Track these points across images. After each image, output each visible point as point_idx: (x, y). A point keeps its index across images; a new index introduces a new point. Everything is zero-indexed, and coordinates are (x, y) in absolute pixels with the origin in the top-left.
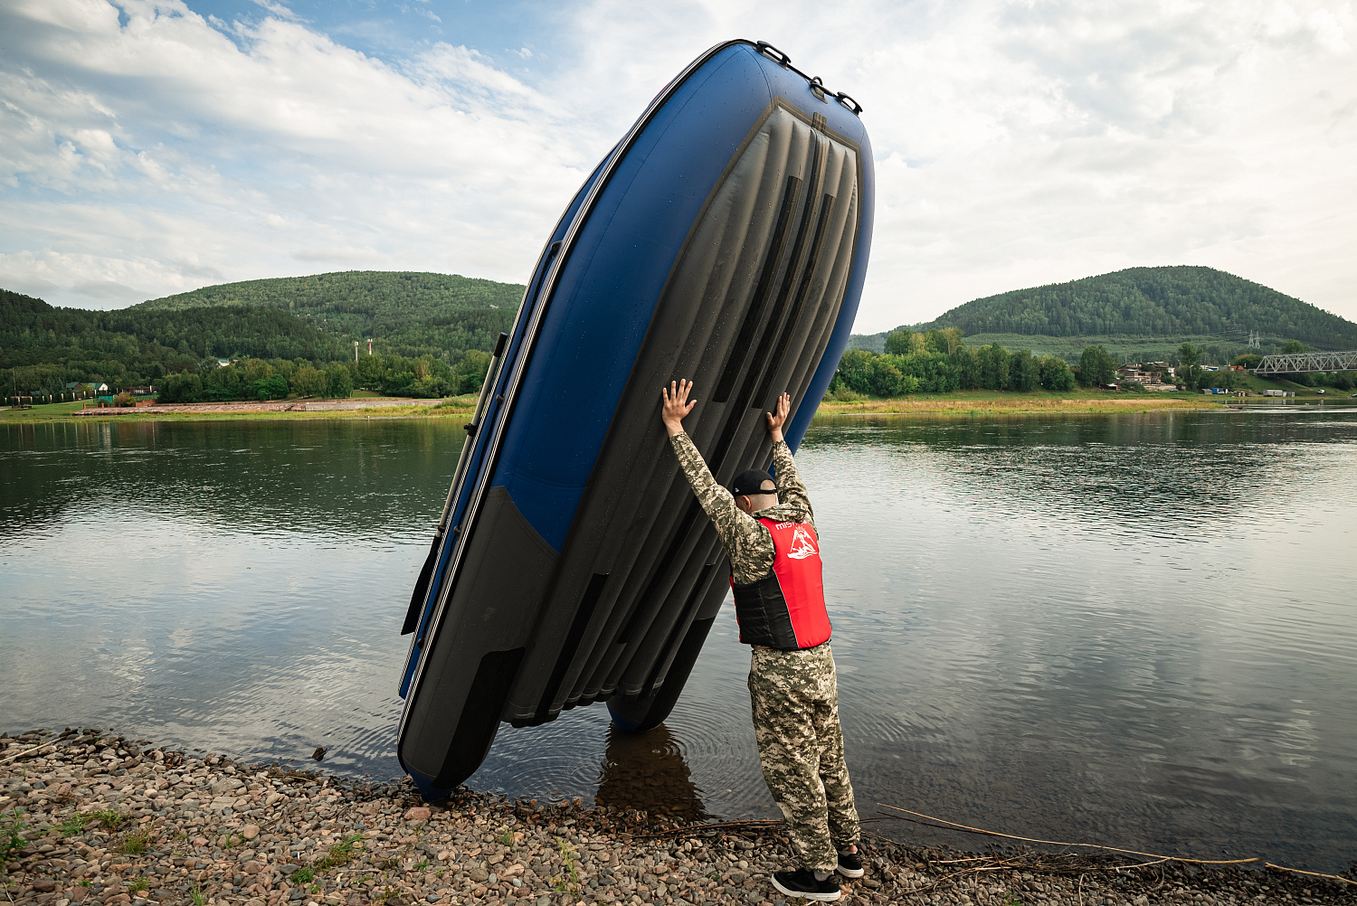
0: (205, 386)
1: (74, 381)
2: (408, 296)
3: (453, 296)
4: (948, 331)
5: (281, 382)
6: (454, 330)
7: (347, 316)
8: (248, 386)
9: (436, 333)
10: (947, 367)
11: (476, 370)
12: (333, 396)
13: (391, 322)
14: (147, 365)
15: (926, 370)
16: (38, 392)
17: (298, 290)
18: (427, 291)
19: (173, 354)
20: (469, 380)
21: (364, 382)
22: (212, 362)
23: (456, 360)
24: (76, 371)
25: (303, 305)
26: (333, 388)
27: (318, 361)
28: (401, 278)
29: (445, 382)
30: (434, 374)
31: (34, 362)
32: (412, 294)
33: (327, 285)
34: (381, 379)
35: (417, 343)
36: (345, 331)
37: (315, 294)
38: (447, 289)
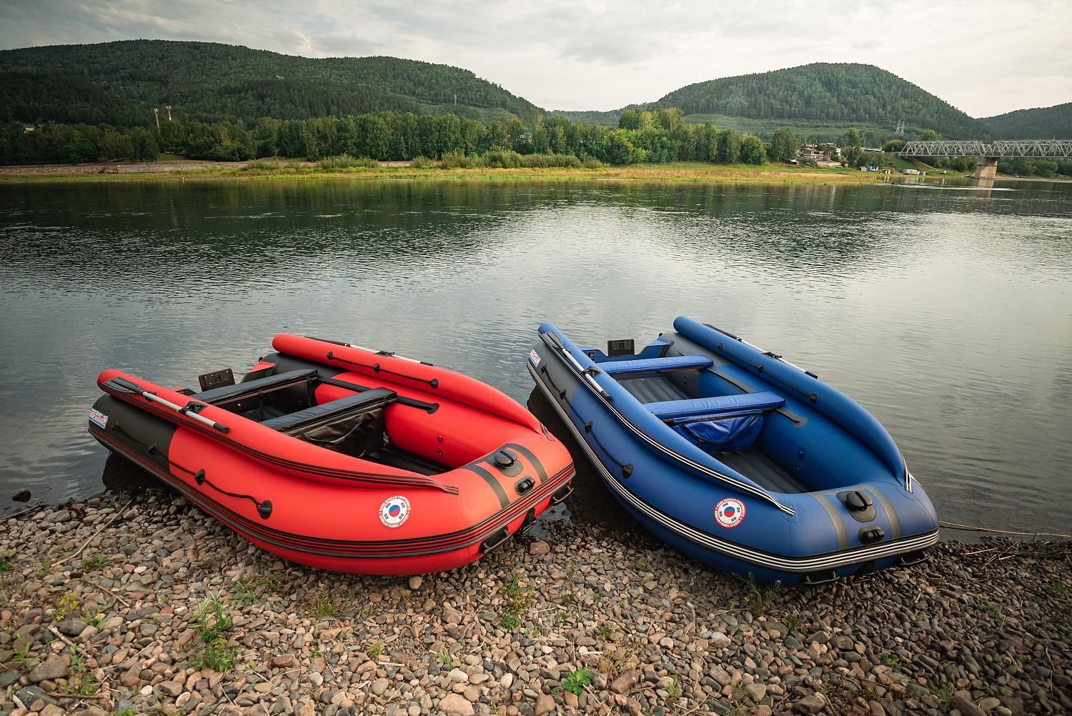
0: (16, 149)
2: (198, 65)
3: (240, 67)
4: (671, 111)
5: (90, 146)
6: (245, 98)
7: (142, 84)
8: (58, 150)
9: (229, 101)
10: (669, 142)
11: (270, 136)
12: (141, 159)
13: (185, 90)
15: (652, 143)
17: (90, 57)
18: (215, 61)
20: (266, 145)
21: (168, 146)
22: (18, 126)
23: (251, 127)
25: (98, 73)
26: (140, 152)
27: (121, 126)
28: (189, 47)
29: (243, 147)
30: (233, 140)
32: (201, 64)
34: (185, 144)
35: (212, 110)
36: (143, 98)
37: (108, 62)
38: (234, 59)
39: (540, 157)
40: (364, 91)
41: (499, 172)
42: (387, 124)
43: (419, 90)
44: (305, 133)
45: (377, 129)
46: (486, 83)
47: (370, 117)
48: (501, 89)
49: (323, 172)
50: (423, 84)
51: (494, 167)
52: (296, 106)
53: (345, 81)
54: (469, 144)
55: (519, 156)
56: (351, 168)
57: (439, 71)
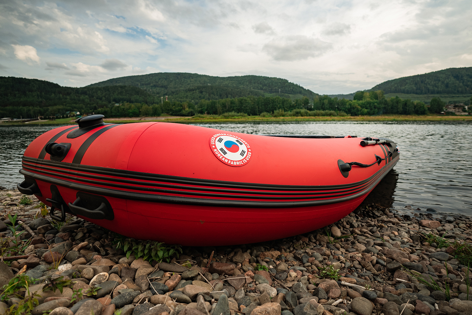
0: (111, 112)
1: (68, 111)
3: (195, 81)
4: (378, 92)
5: (137, 111)
6: (195, 93)
7: (158, 88)
8: (126, 112)
9: (189, 94)
10: (378, 105)
11: (204, 106)
12: (154, 115)
13: (173, 90)
14: (92, 106)
15: (370, 106)
16: (57, 115)
17: (141, 79)
18: (185, 79)
19: (100, 102)
20: (202, 110)
21: (165, 111)
22: (114, 104)
23: (196, 103)
24: (69, 108)
25: (143, 85)
26: (155, 113)
27: (149, 104)
28: (176, 75)
29: (193, 110)
30: (189, 108)
31: (55, 105)
32: (180, 80)
33: (151, 78)
34: (171, 110)
35: (183, 98)
36: (158, 93)
37: (147, 81)
38: (192, 78)
39: (318, 112)
40: (242, 89)
41: (300, 118)
42: (251, 100)
43: (264, 88)
44: (218, 105)
45: (247, 103)
46: (293, 84)
47: (245, 98)
48: (299, 86)
49: (224, 119)
50: (266, 85)
51: (297, 116)
52: (214, 95)
53: (235, 85)
54: (286, 108)
55: (308, 111)
56: (235, 117)
57: (273, 80)
